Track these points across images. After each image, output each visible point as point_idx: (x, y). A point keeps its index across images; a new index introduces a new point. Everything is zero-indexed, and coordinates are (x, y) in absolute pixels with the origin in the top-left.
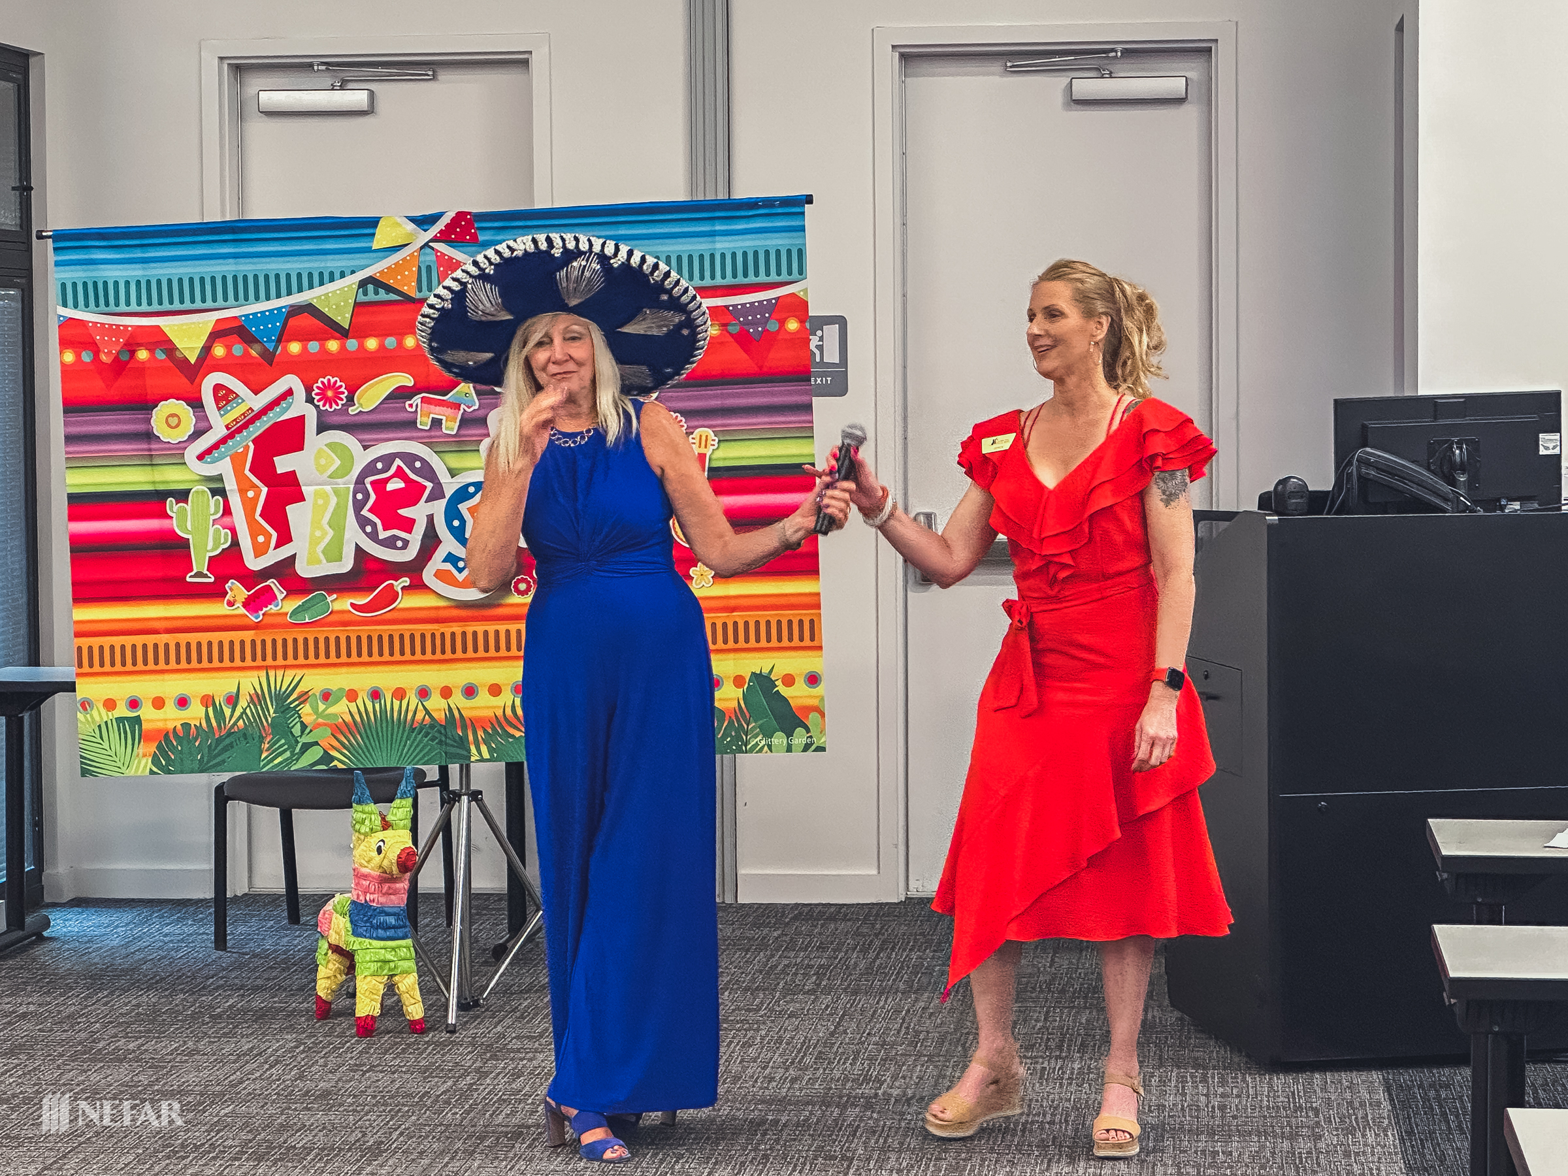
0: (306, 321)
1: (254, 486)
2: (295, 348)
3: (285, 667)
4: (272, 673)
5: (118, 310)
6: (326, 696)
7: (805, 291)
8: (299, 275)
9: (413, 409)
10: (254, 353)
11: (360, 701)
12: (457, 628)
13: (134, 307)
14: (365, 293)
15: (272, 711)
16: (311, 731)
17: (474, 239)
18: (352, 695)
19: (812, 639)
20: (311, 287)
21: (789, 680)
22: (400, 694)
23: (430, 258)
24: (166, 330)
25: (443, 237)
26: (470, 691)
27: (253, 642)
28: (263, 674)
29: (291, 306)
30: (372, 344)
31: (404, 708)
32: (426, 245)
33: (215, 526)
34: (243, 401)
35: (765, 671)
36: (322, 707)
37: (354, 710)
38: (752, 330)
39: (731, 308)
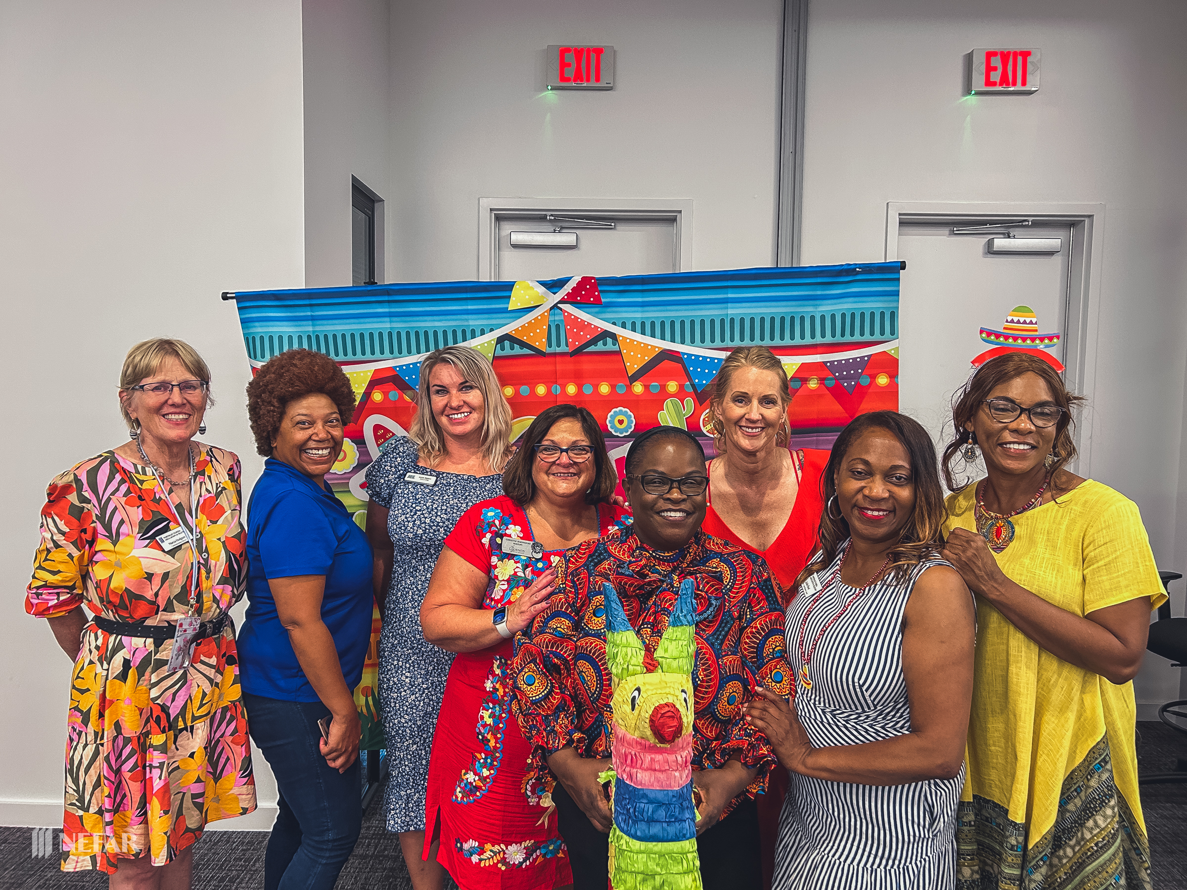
7: (896, 349)
10: (407, 398)
14: (503, 349)
17: (598, 300)
23: (559, 317)
25: (571, 299)
32: (555, 307)
38: (845, 384)
39: (828, 364)
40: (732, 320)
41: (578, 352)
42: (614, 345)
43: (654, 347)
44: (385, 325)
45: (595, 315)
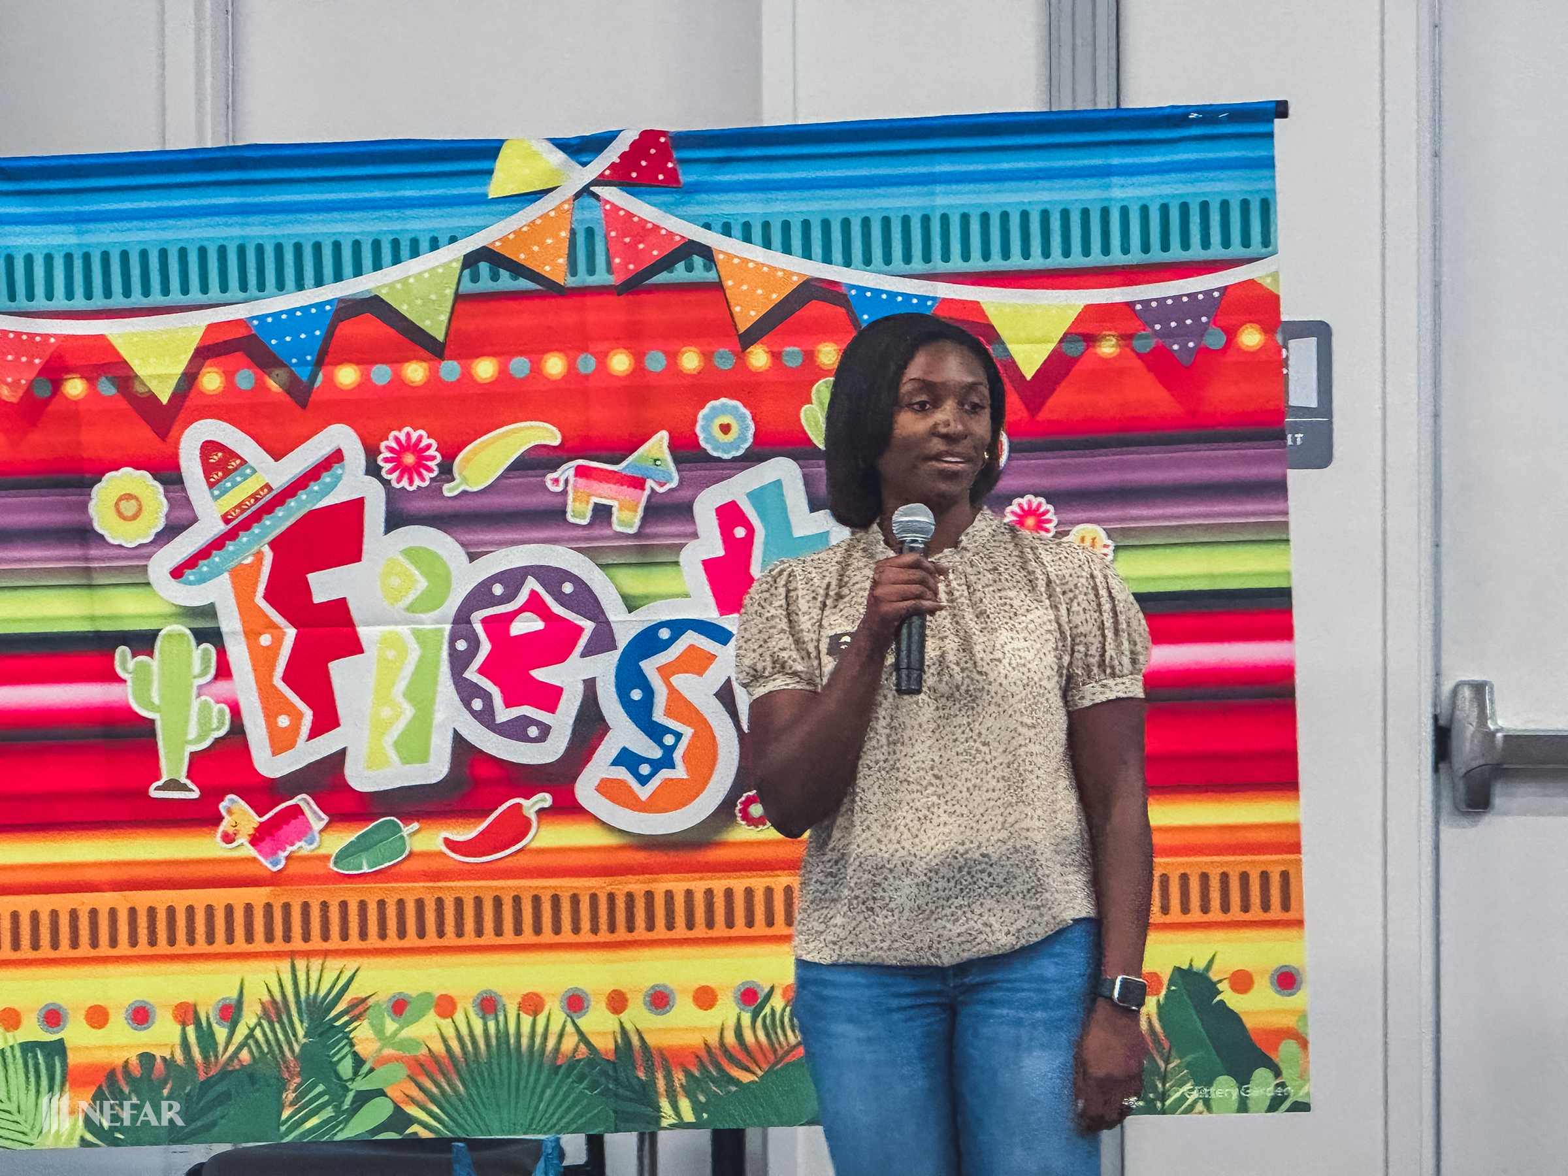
0: (368, 327)
1: (272, 626)
2: (347, 376)
3: (326, 954)
4: (301, 964)
5: (33, 306)
6: (399, 1006)
7: (1275, 276)
8: (357, 245)
9: (559, 489)
10: (273, 385)
11: (459, 1017)
12: (636, 885)
13: (60, 302)
14: (475, 278)
15: (301, 1033)
16: (371, 1070)
17: (672, 179)
18: (446, 1006)
19: (1286, 907)
20: (377, 266)
21: (1242, 981)
22: (532, 1004)
23: (594, 215)
24: (118, 343)
25: (620, 175)
26: (660, 1000)
27: (268, 907)
28: (285, 966)
29: (341, 300)
30: (485, 369)
31: (540, 1029)
32: (585, 191)
33: (203, 698)
34: (254, 471)
35: (1199, 965)
36: (391, 1026)
37: (450, 1032)
38: (1176, 347)
39: (1139, 307)
40: (945, 219)
41: (634, 287)
42: (707, 268)
43: (788, 274)
44: (230, 232)
45: (667, 208)
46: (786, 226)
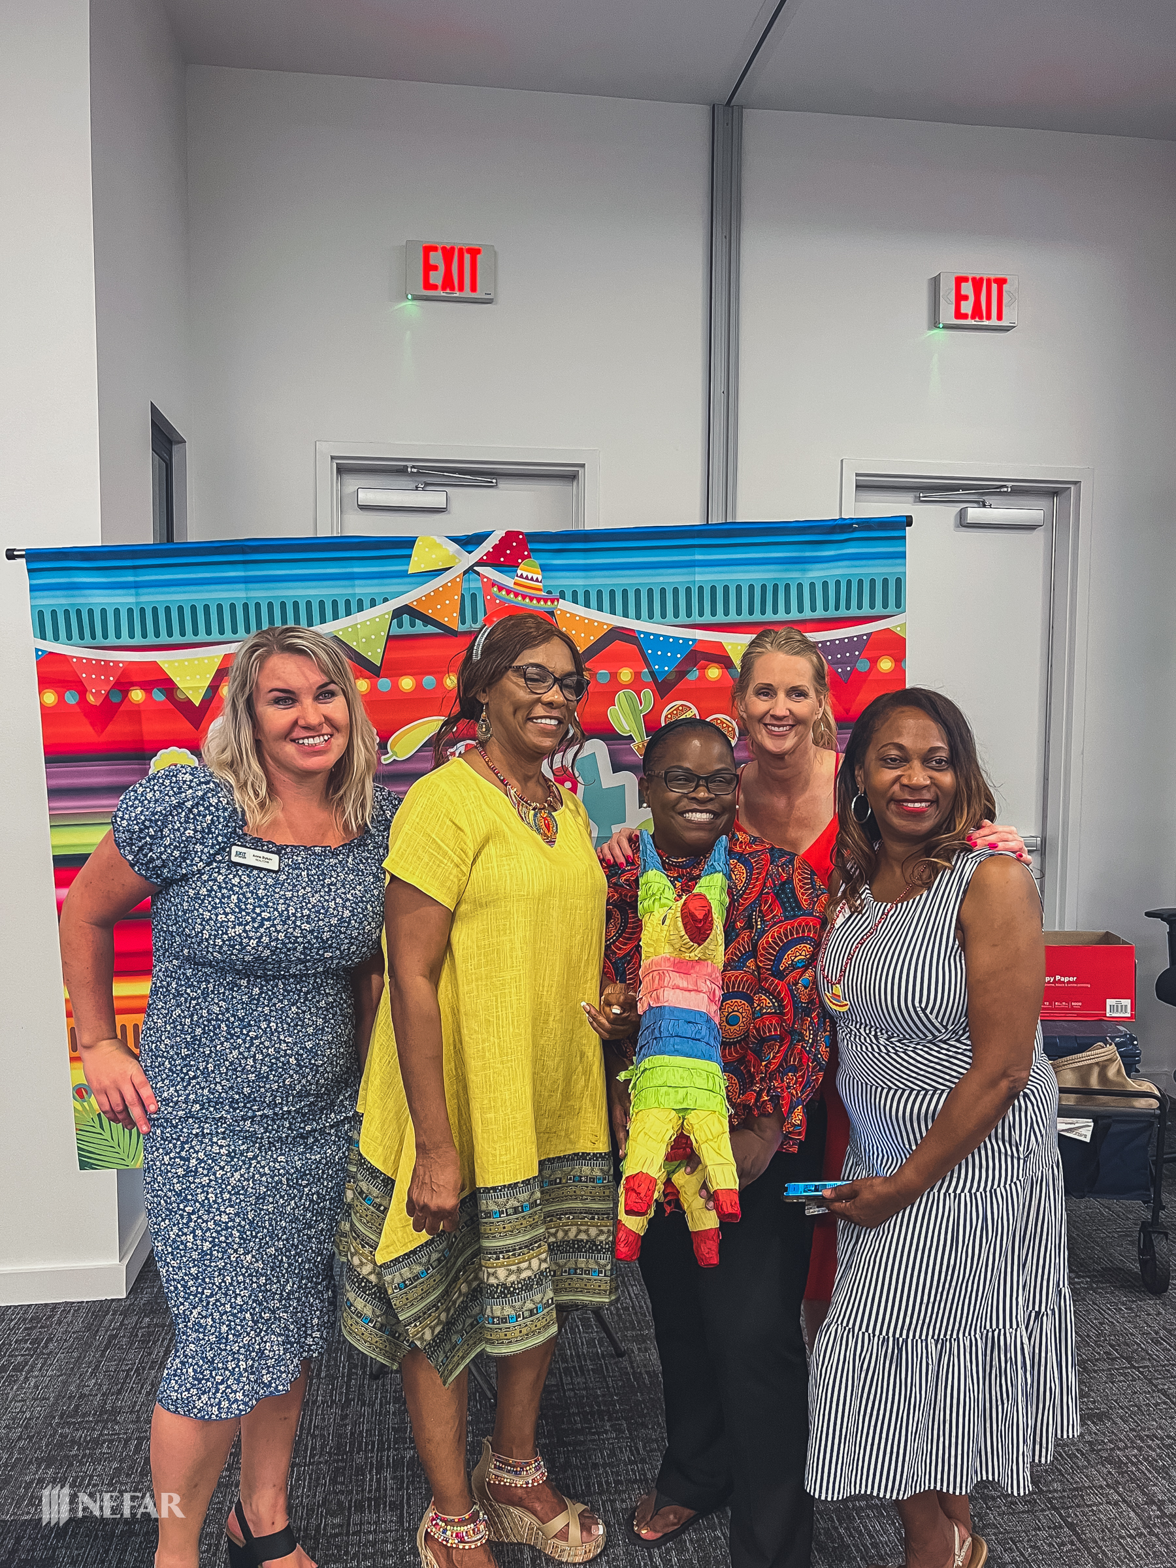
5: (107, 643)
7: (903, 626)
13: (125, 640)
14: (400, 625)
20: (336, 617)
23: (476, 584)
24: (165, 667)
25: (492, 560)
30: (407, 683)
38: (840, 670)
43: (601, 624)
46: (600, 593)
